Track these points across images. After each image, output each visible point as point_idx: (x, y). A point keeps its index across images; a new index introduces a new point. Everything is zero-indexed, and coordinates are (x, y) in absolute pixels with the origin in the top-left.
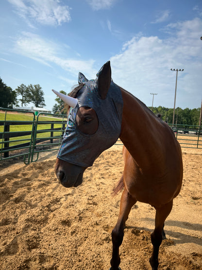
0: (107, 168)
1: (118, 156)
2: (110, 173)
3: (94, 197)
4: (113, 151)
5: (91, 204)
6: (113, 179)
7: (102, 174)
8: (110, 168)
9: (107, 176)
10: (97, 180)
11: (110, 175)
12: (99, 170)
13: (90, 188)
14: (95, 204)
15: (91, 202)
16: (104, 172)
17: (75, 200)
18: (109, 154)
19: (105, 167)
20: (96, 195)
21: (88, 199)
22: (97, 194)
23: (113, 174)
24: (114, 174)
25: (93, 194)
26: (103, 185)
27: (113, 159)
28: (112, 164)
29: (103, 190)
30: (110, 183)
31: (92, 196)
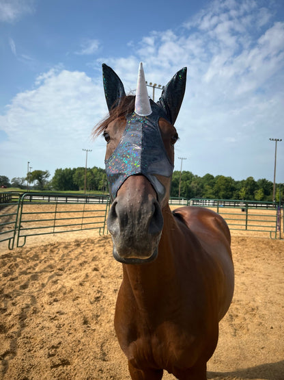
0: (54, 279)
1: (61, 252)
2: (64, 290)
3: (57, 347)
4: (52, 245)
5: (59, 365)
6: (74, 300)
7: (51, 294)
8: (59, 278)
9: (61, 295)
10: (47, 307)
11: (65, 294)
12: (43, 285)
13: (43, 328)
14: (65, 363)
15: (56, 360)
16: (54, 288)
17: (26, 365)
18: (46, 251)
19: (51, 277)
20: (60, 343)
21: (50, 356)
22: (61, 340)
23: (68, 289)
24: (72, 290)
25: (55, 342)
26: (62, 316)
27: (56, 259)
28: (60, 270)
29: (67, 328)
30: (73, 310)
31: (53, 347)
